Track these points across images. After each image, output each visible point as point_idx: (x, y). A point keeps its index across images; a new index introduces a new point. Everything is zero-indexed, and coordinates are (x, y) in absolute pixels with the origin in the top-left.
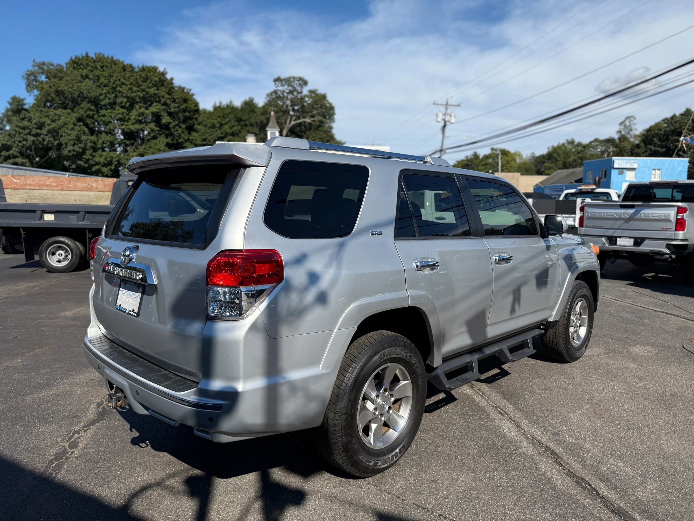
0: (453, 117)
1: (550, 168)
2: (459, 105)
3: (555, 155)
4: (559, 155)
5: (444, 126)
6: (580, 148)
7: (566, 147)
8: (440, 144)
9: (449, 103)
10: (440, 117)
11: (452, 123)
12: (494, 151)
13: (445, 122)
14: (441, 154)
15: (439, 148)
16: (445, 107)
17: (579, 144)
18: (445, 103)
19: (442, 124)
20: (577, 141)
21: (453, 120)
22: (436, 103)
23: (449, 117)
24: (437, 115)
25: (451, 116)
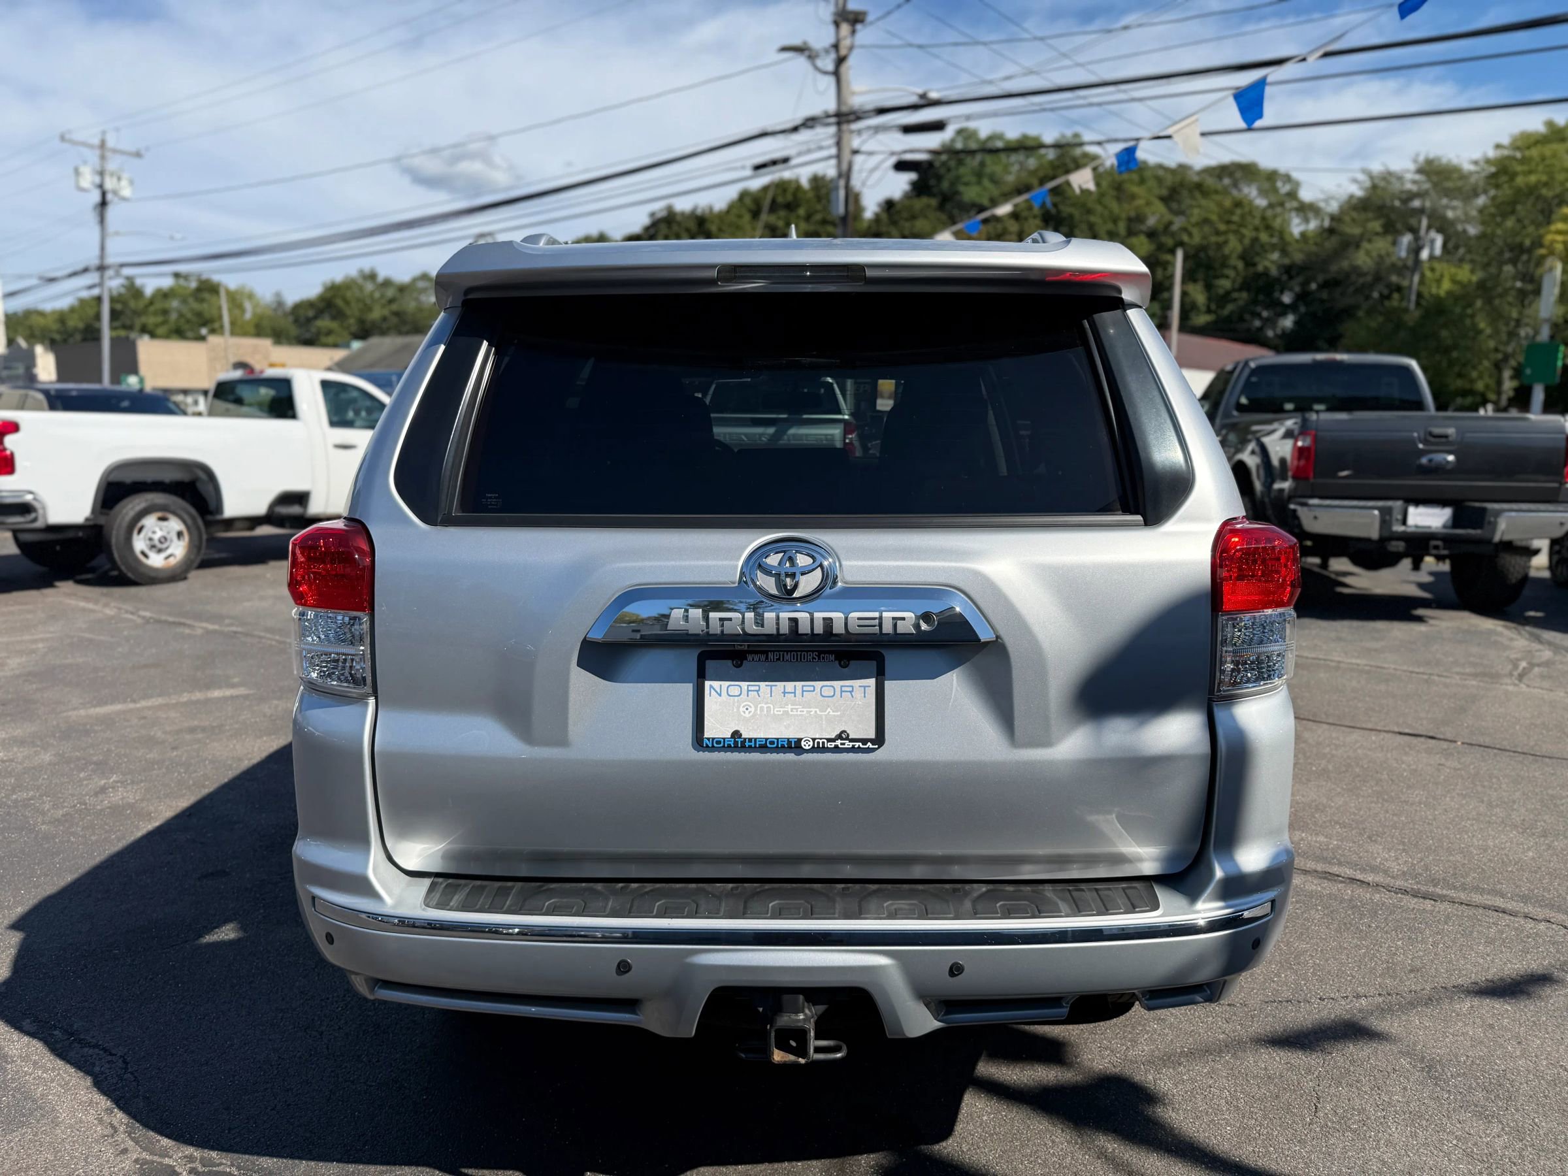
0: (124, 183)
1: (329, 332)
2: (138, 155)
3: (339, 302)
4: (347, 303)
5: (103, 204)
6: (390, 293)
7: (361, 288)
8: (96, 251)
9: (111, 143)
10: (88, 179)
11: (124, 199)
12: (182, 282)
13: (104, 194)
14: (102, 277)
15: (95, 262)
16: (98, 152)
17: (387, 283)
18: (96, 141)
19: (96, 197)
20: (382, 275)
21: (126, 192)
22: (67, 136)
23: (115, 180)
24: (77, 172)
25: (119, 179)
